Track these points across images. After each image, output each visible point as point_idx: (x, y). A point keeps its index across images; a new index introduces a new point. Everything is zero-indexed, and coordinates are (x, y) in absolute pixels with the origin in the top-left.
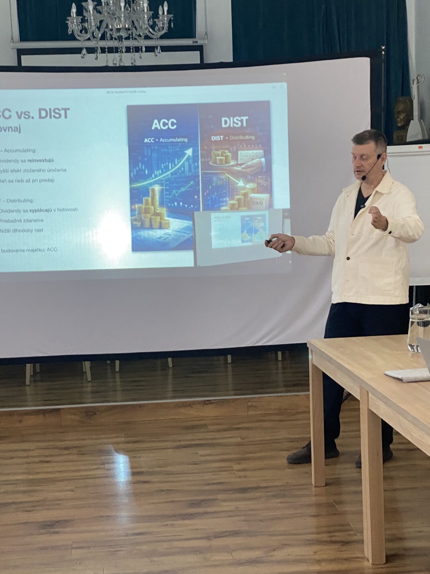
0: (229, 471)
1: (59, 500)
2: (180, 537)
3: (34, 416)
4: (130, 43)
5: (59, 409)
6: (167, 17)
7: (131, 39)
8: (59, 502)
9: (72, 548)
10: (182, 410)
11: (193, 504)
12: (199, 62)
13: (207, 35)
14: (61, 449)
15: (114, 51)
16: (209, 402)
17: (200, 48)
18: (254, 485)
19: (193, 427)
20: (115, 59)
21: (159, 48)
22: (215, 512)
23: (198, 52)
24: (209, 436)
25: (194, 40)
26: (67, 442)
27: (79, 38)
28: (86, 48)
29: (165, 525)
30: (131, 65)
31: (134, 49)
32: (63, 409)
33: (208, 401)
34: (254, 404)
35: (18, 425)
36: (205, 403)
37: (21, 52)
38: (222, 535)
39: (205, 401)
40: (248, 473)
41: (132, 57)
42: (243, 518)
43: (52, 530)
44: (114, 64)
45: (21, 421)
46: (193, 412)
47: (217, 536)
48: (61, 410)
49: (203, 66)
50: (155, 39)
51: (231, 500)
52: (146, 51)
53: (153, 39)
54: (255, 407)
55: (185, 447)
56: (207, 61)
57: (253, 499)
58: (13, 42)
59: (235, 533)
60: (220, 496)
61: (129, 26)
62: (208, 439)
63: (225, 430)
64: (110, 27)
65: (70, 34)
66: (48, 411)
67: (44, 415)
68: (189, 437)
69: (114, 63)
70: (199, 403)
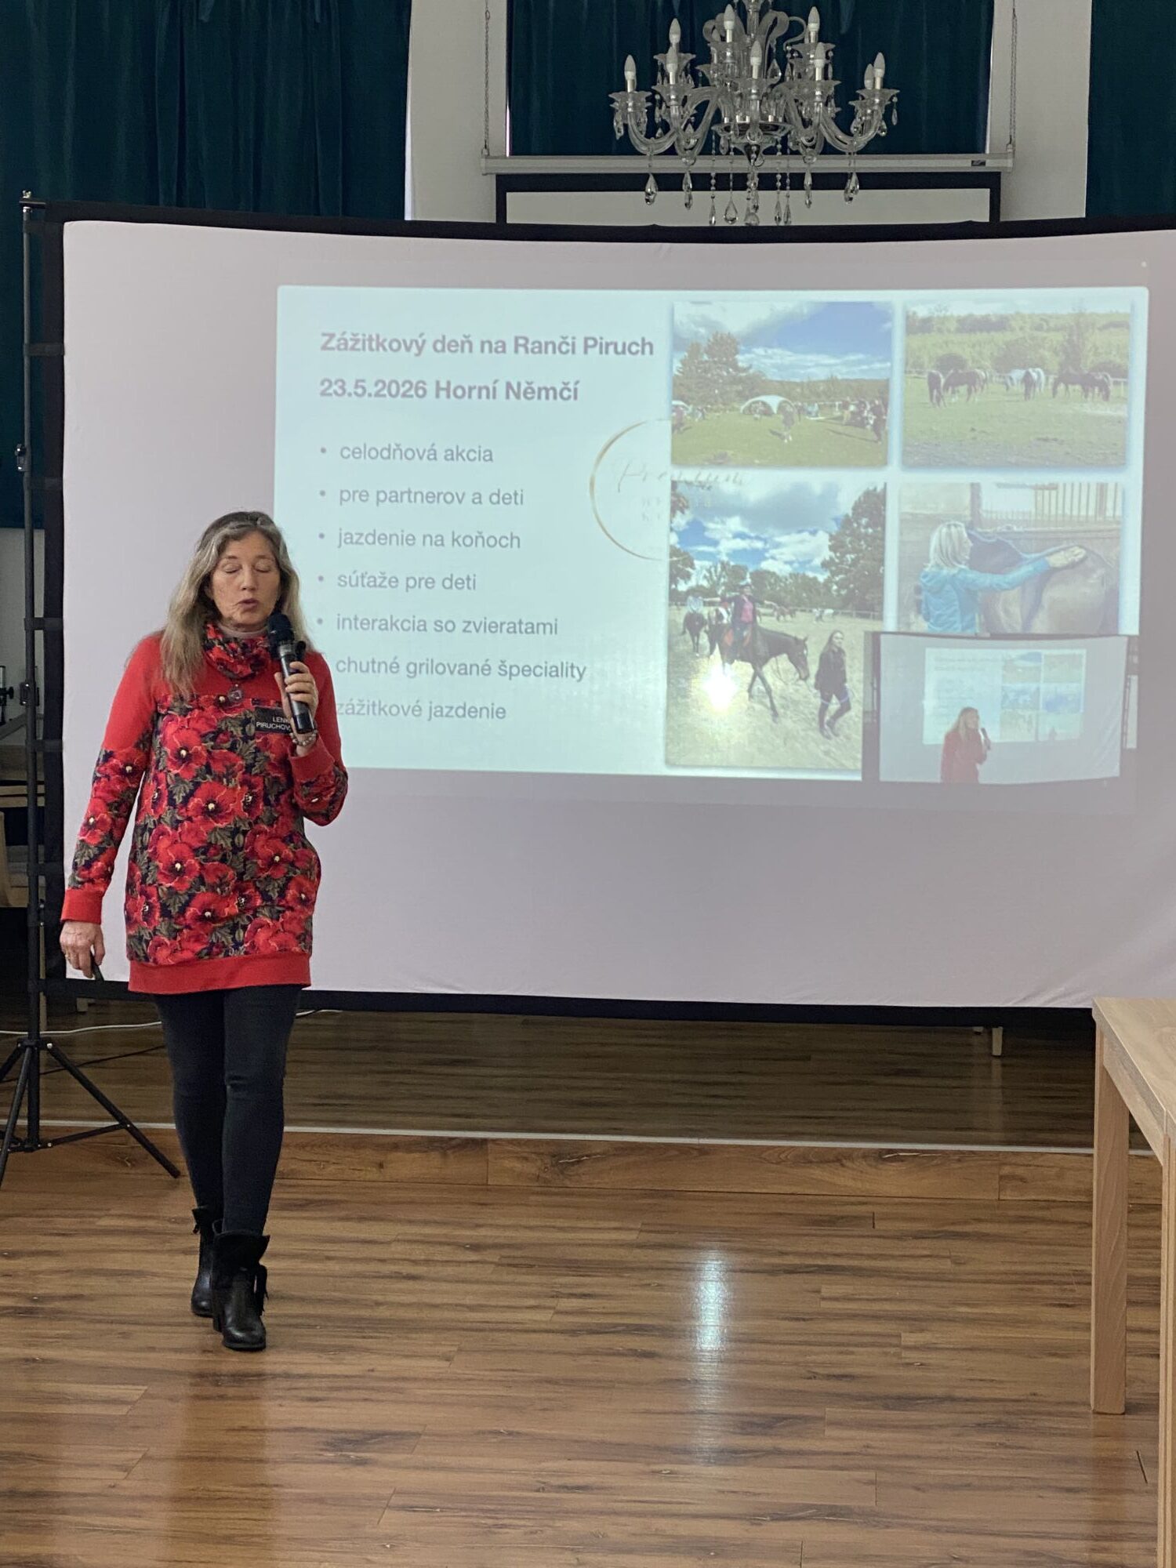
0: (885, 1347)
1: (404, 1379)
2: (683, 1509)
3: (417, 1155)
4: (777, 165)
5: (484, 1141)
6: (882, 96)
7: (779, 153)
8: (401, 1385)
9: (388, 1506)
10: (817, 1173)
11: (752, 1424)
12: (985, 218)
13: (1014, 146)
14: (462, 1246)
15: (731, 184)
16: (895, 1157)
17: (991, 181)
18: (939, 1392)
19: (832, 1221)
20: (731, 208)
21: (854, 178)
22: (800, 1453)
23: (985, 193)
24: (867, 1246)
25: (977, 157)
26: (483, 1232)
27: (642, 149)
28: (655, 175)
29: (654, 1472)
30: (774, 224)
31: (788, 181)
32: (494, 1141)
33: (890, 1151)
34: (1020, 1171)
35: (373, 1174)
36: (880, 1156)
37: (507, 184)
38: (795, 1515)
39: (881, 1152)
40: (933, 1358)
41: (778, 203)
42: (871, 1475)
43: (353, 1455)
44: (726, 219)
45: (381, 1166)
46: (845, 1180)
47: (782, 1516)
48: (490, 1145)
49: (997, 228)
50: (850, 154)
51: (860, 1425)
52: (814, 187)
53: (844, 153)
54: (1022, 1180)
55: (792, 1271)
56: (1009, 215)
57: (918, 1427)
58: (488, 156)
59: (833, 1514)
60: (833, 1412)
61: (776, 119)
62: (862, 1255)
63: (919, 1236)
64: (726, 120)
65: (621, 138)
66: (454, 1143)
67: (445, 1155)
68: (815, 1246)
69: (728, 217)
70: (866, 1155)
